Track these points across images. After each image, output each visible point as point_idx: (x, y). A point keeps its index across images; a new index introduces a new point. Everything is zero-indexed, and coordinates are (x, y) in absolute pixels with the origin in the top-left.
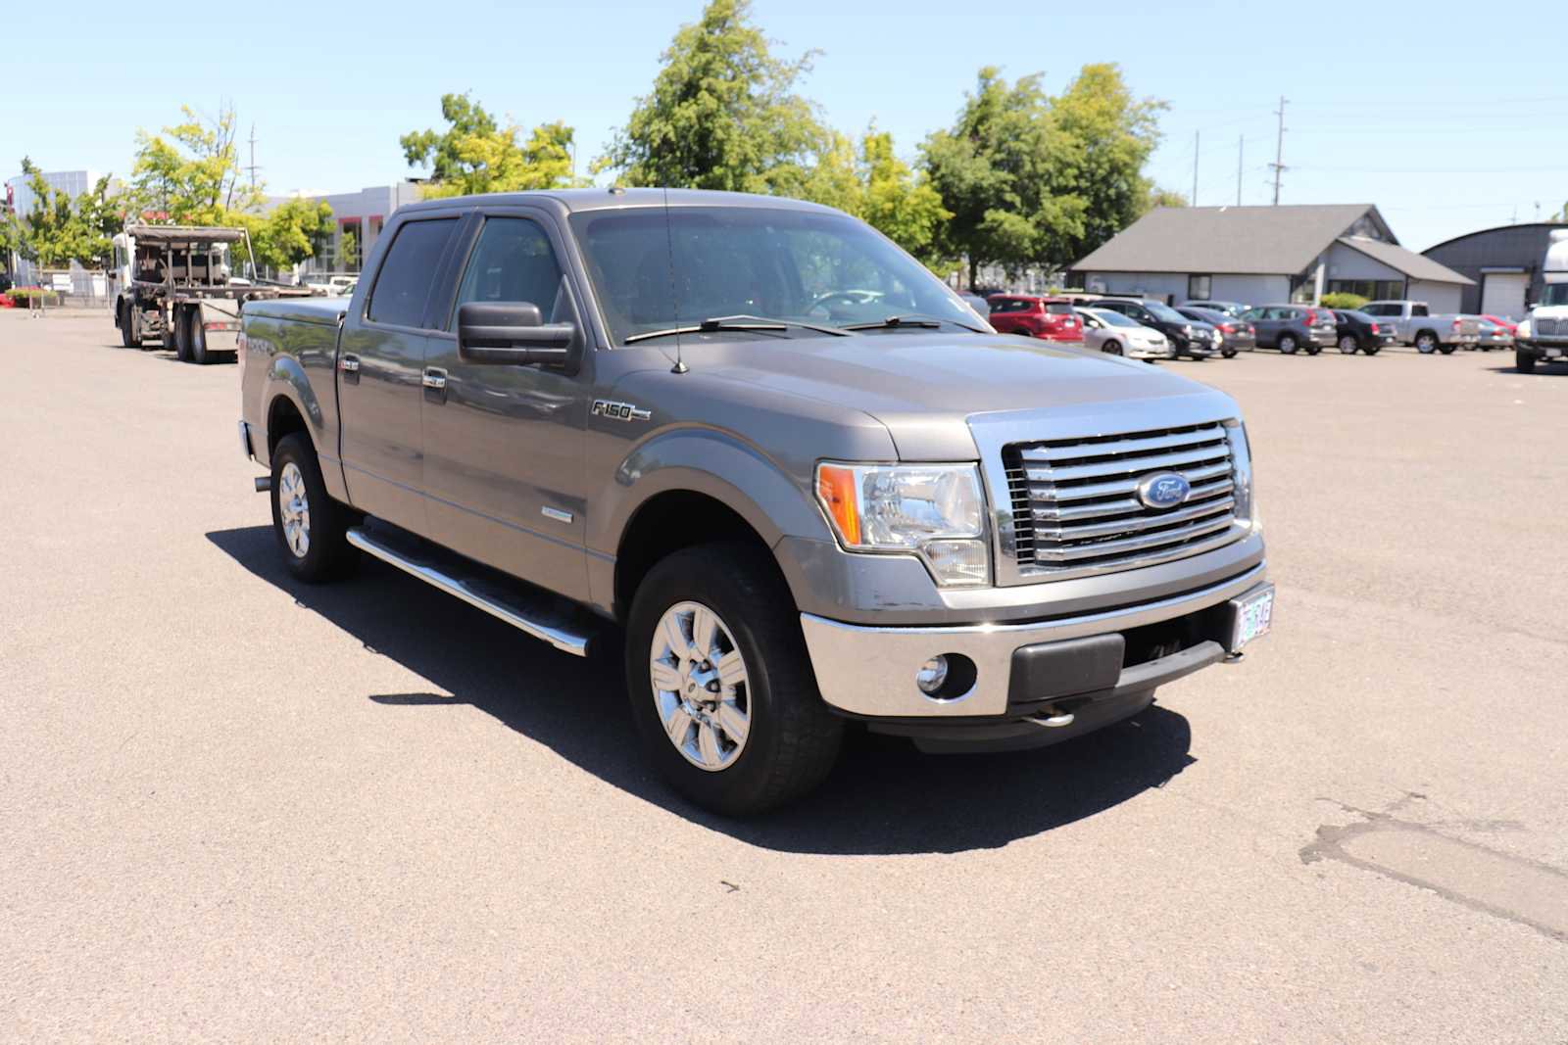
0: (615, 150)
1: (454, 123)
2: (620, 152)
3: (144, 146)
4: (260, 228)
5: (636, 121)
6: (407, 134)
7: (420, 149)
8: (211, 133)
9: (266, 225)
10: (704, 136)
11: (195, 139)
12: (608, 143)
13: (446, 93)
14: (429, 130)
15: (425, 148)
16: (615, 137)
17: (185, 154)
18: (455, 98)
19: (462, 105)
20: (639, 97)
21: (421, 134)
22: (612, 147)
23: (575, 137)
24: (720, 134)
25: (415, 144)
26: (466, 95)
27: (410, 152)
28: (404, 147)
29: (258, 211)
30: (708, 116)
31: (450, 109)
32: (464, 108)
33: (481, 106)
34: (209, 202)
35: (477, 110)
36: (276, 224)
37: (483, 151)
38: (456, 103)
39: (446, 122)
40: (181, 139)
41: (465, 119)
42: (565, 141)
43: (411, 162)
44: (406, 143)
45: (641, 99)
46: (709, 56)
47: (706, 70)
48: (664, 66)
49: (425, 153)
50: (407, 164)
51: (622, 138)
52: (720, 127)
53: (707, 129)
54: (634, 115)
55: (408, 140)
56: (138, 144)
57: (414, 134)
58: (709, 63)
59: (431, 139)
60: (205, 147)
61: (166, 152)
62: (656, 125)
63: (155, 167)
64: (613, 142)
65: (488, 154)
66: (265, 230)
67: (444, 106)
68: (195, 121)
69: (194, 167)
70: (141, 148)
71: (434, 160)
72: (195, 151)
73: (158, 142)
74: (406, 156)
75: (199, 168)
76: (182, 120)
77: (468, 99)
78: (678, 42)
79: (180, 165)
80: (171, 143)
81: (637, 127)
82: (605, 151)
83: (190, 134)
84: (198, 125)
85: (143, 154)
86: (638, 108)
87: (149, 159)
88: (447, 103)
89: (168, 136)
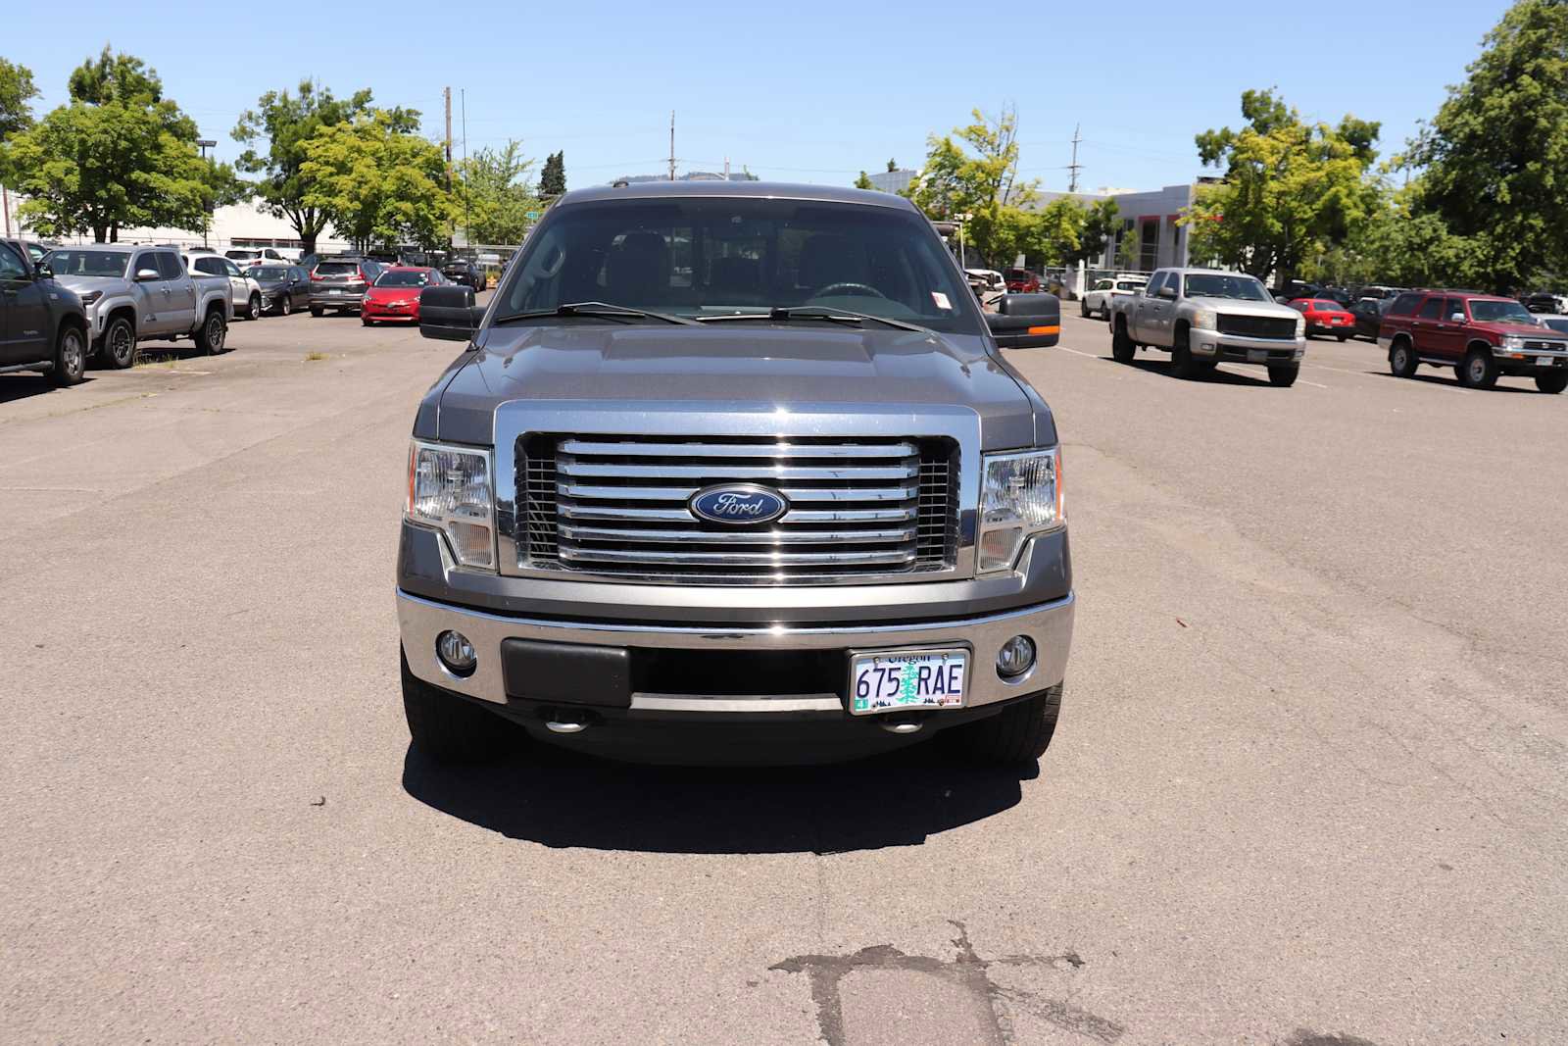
0: (1420, 146)
1: (1253, 120)
2: (1426, 148)
3: (935, 148)
4: (1031, 223)
5: (1447, 112)
6: (1202, 133)
7: (1215, 147)
8: (994, 135)
9: (1038, 221)
10: (1525, 127)
11: (981, 140)
12: (1412, 138)
13: (1247, 90)
14: (1226, 128)
15: (1220, 148)
16: (1421, 132)
17: (970, 153)
18: (1258, 94)
19: (1265, 101)
20: (1453, 86)
21: (1218, 133)
22: (1418, 142)
23: (1381, 133)
24: (1543, 123)
25: (1210, 144)
26: (1270, 91)
27: (1205, 150)
28: (1199, 146)
29: (1032, 208)
30: (1532, 103)
31: (1251, 106)
32: (1267, 104)
33: (1283, 102)
34: (987, 198)
35: (1278, 106)
36: (1047, 221)
37: (1261, 149)
38: (1257, 100)
39: (1245, 120)
40: (970, 140)
41: (1265, 116)
42: (1369, 137)
43: (1205, 162)
44: (1201, 142)
45: (1455, 88)
46: (1542, 32)
47: (1536, 50)
48: (1490, 48)
49: (1220, 153)
50: (1201, 163)
51: (1429, 133)
52: (1544, 116)
53: (1529, 118)
54: (1445, 106)
55: (1203, 138)
56: (930, 147)
57: (1210, 132)
58: (1541, 40)
59: (1227, 136)
60: (989, 147)
61: (952, 152)
62: (1466, 116)
63: (941, 166)
64: (1419, 137)
65: (1265, 154)
66: (1035, 226)
67: (1244, 103)
68: (982, 123)
69: (974, 166)
70: (932, 150)
71: (1228, 157)
72: (980, 151)
73: (948, 143)
74: (1200, 155)
75: (979, 167)
76: (972, 122)
77: (1271, 95)
78: (1508, 22)
79: (963, 163)
80: (960, 144)
81: (1446, 120)
82: (1409, 148)
83: (976, 135)
84: (985, 127)
85: (935, 154)
86: (1450, 98)
87: (938, 159)
88: (1247, 101)
89: (958, 136)
